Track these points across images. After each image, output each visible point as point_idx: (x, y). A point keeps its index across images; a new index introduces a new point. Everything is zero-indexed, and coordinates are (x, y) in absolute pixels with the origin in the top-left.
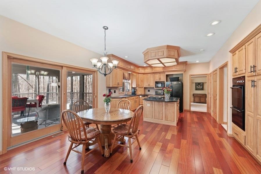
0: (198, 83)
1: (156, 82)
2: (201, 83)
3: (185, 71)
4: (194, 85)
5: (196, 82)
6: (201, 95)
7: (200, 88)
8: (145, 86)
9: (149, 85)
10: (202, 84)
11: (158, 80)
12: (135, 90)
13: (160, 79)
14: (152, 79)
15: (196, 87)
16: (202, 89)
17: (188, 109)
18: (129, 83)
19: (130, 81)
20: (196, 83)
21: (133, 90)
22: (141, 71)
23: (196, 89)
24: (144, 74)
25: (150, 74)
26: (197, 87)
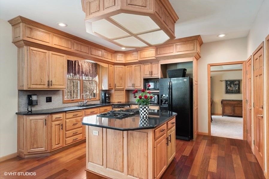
0: (230, 81)
1: (144, 79)
2: (235, 81)
3: (198, 57)
4: (224, 84)
5: (227, 79)
6: (235, 103)
7: (234, 89)
8: (127, 88)
9: (134, 85)
10: (237, 82)
11: (148, 76)
12: (107, 96)
13: (151, 73)
14: (138, 74)
15: (227, 88)
16: (238, 92)
17: (206, 131)
18: (96, 81)
19: (97, 79)
20: (226, 81)
21: (103, 95)
22: (120, 59)
23: (227, 92)
24: (125, 64)
25: (134, 65)
26: (229, 88)
